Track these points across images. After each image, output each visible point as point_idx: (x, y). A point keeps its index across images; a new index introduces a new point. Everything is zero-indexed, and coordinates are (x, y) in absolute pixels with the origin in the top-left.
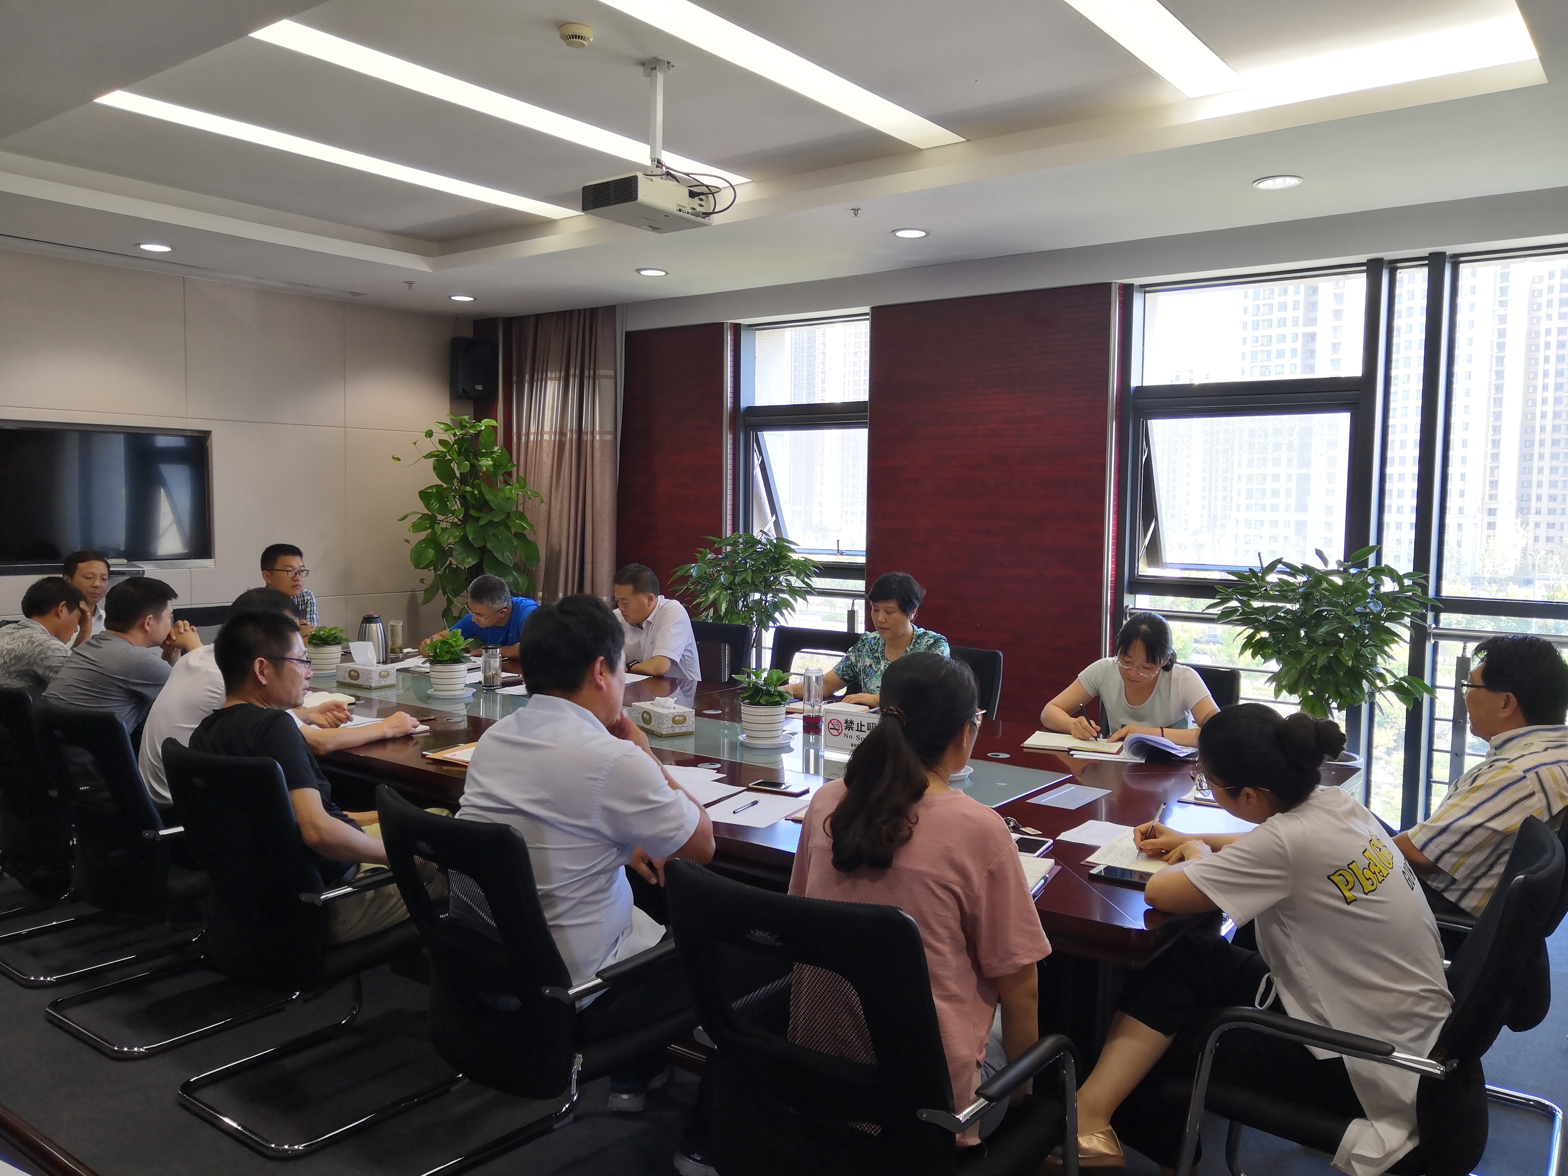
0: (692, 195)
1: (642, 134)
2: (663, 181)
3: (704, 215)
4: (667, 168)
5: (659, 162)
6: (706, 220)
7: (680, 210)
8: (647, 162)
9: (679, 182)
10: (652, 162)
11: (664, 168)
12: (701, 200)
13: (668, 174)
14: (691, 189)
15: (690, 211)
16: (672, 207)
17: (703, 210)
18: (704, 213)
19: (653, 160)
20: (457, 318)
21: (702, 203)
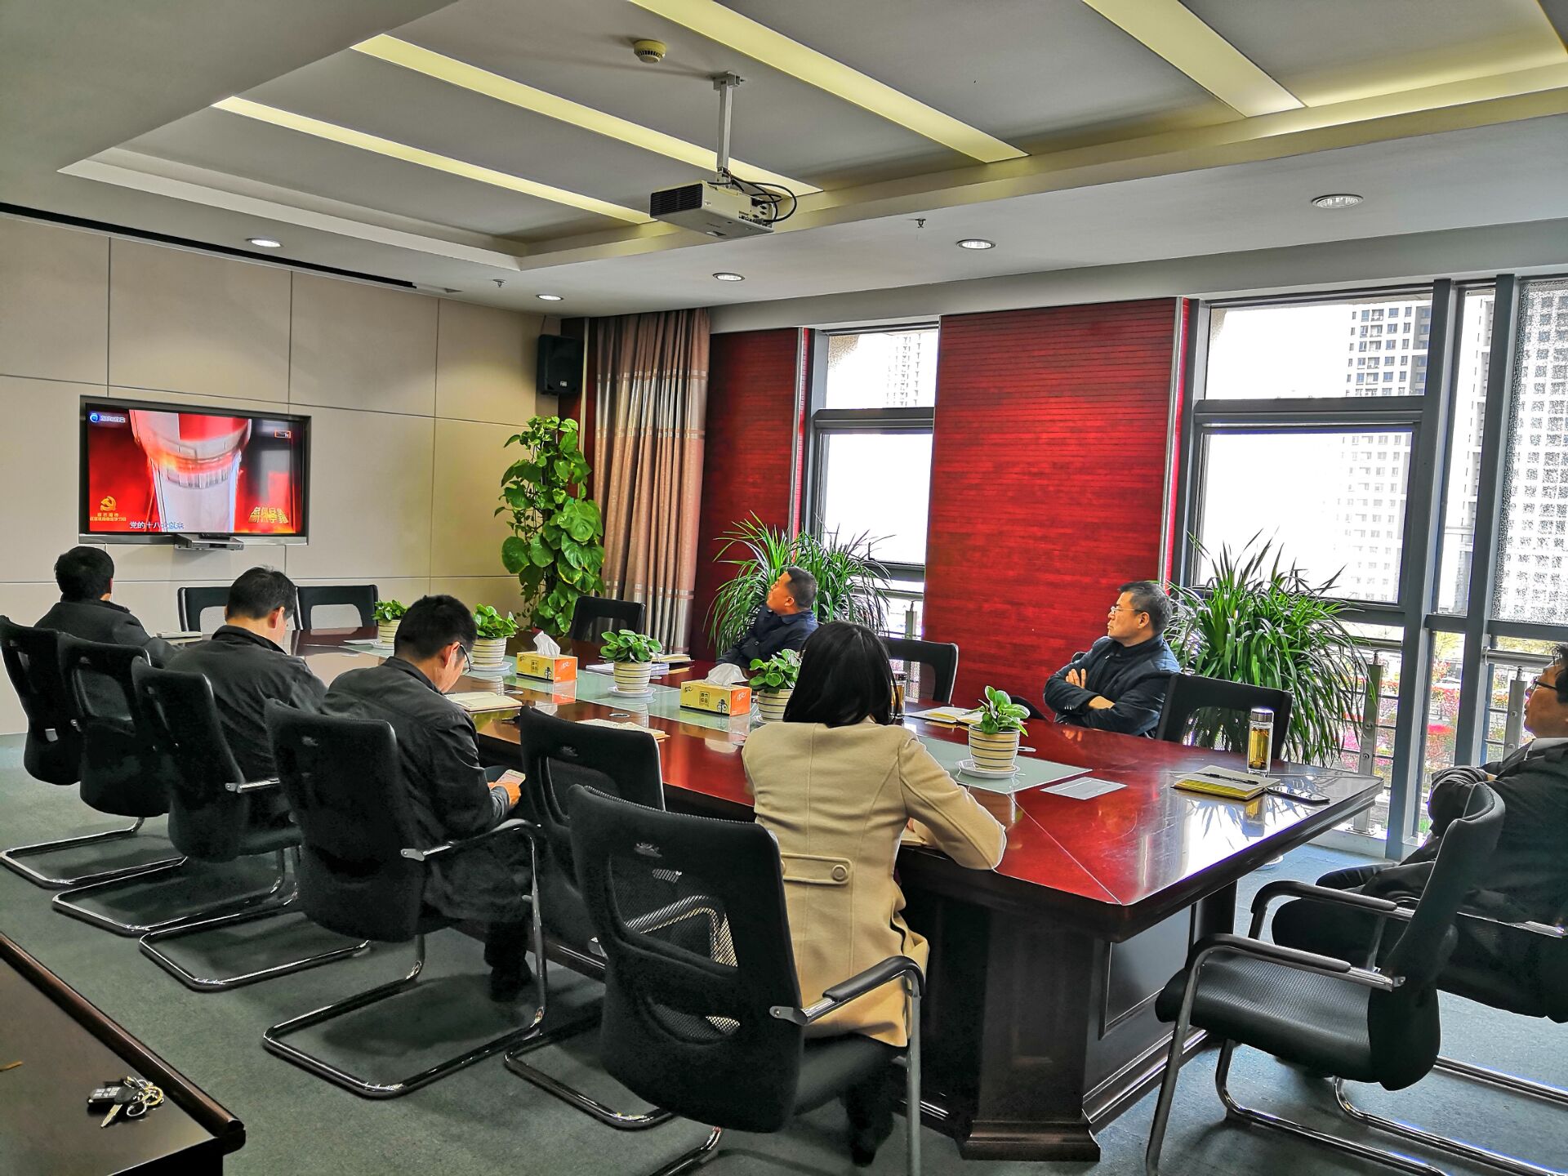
0: (755, 203)
1: (710, 142)
2: (729, 189)
3: (766, 223)
4: (732, 177)
5: (725, 171)
6: (768, 228)
7: (743, 218)
9: (743, 190)
10: (718, 169)
11: (730, 177)
12: (764, 208)
13: (733, 182)
14: (754, 197)
15: (753, 218)
16: (736, 216)
17: (764, 217)
18: (765, 221)
20: (544, 315)
21: (764, 211)
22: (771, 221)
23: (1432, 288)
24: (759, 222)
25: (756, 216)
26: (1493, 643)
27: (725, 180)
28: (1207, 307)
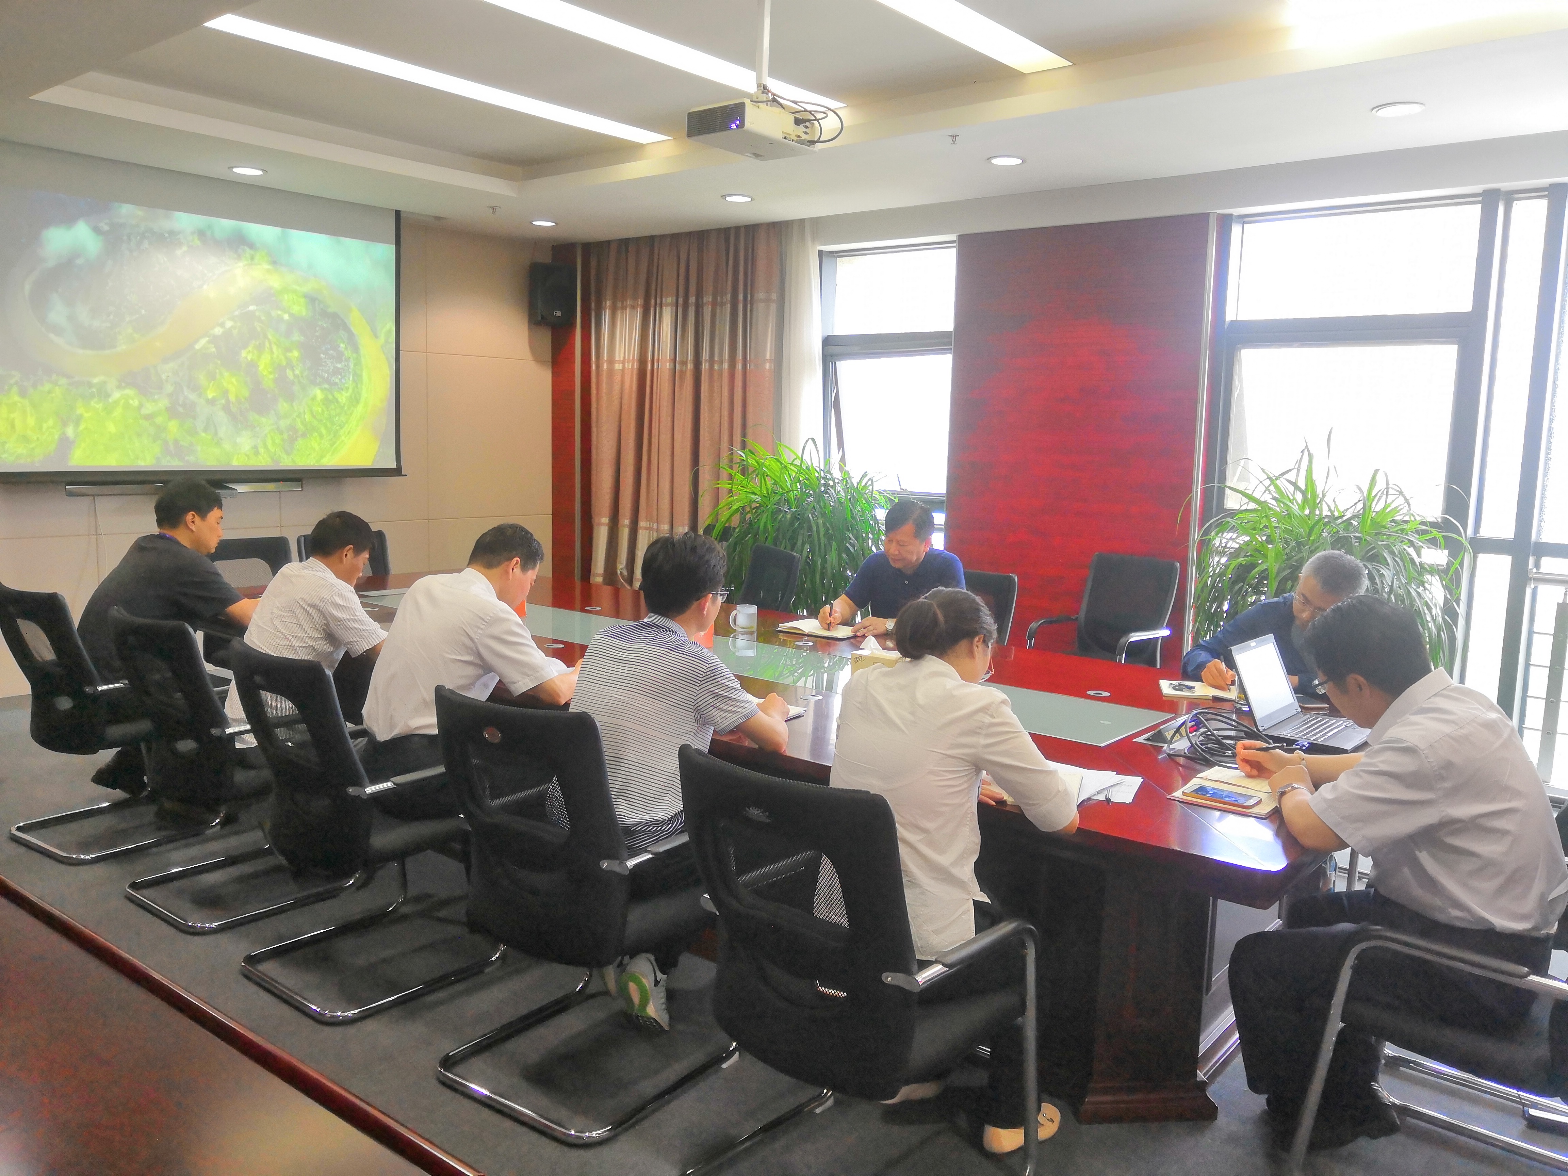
0: (798, 122)
1: (748, 59)
2: (769, 108)
3: (809, 144)
4: (773, 94)
5: (765, 87)
6: (810, 148)
7: (785, 138)
8: (751, 88)
9: (784, 108)
10: (758, 87)
11: (770, 94)
12: (807, 127)
13: (774, 100)
14: (797, 115)
15: (796, 139)
16: (778, 135)
17: (808, 138)
18: (808, 141)
19: (759, 86)
20: (537, 243)
21: (807, 130)
22: (812, 142)
23: (1480, 199)
24: (802, 142)
25: (799, 137)
26: (1537, 565)
27: (764, 97)
28: (1240, 223)
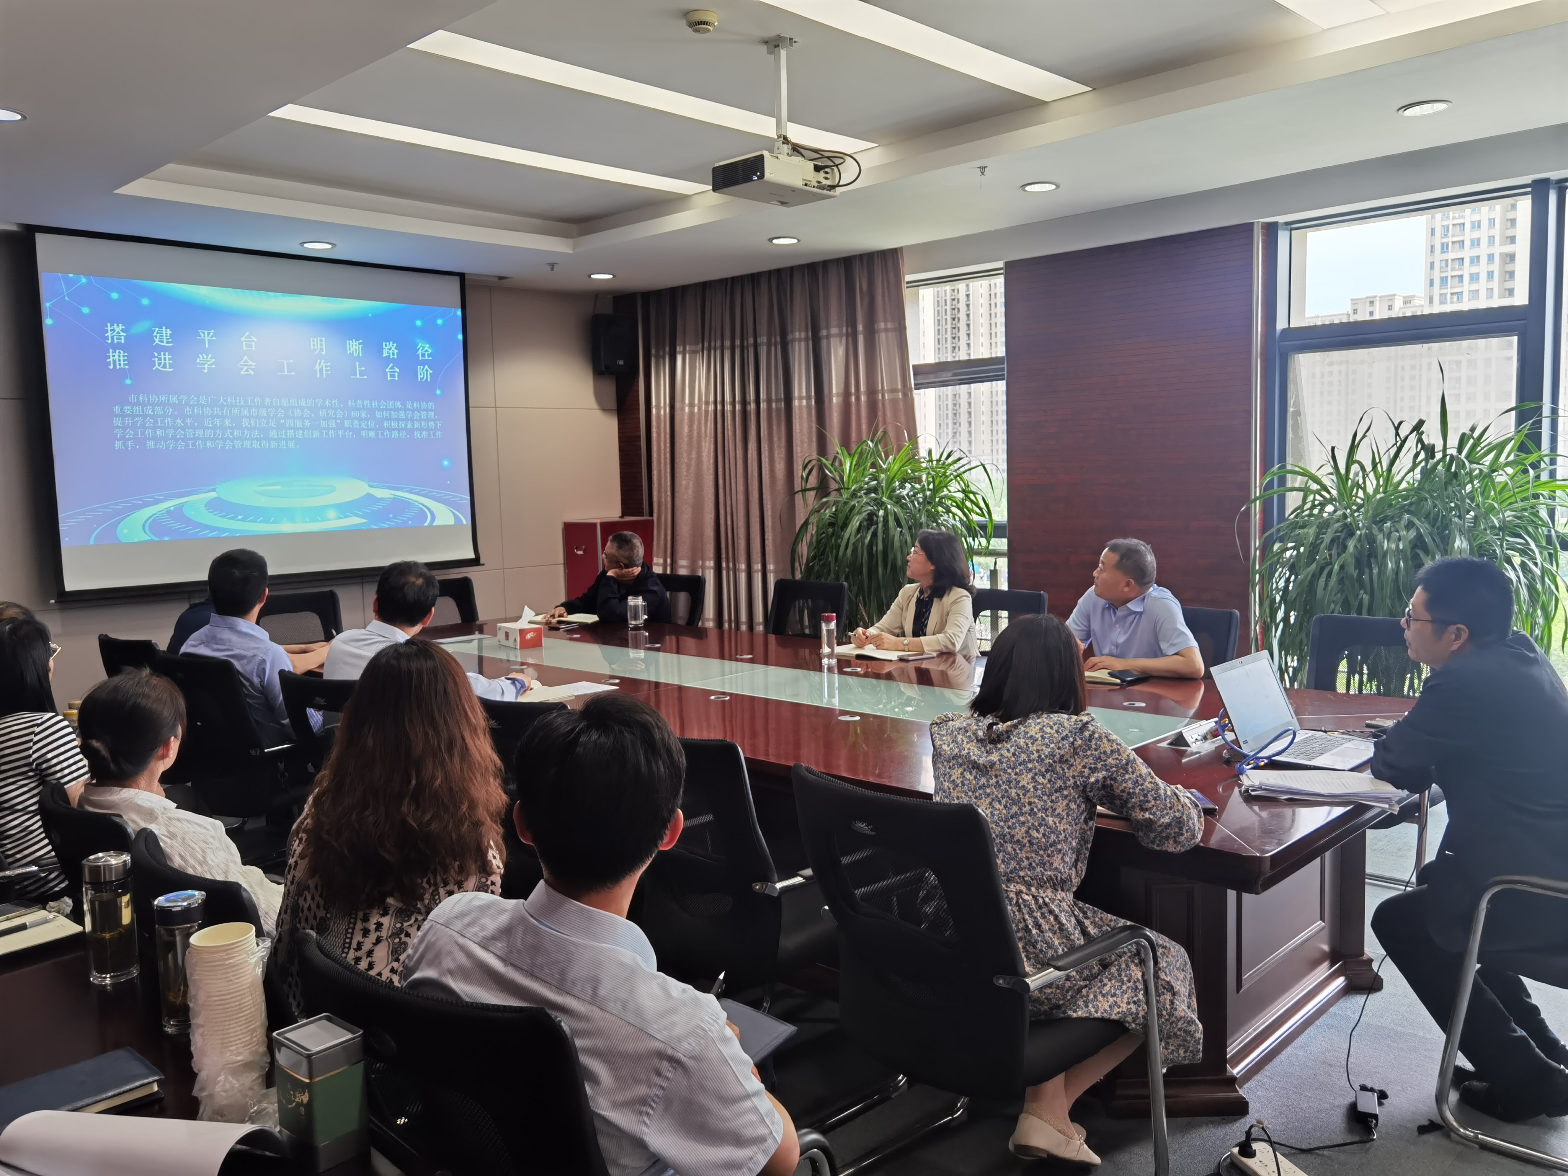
0: (817, 169)
1: (769, 108)
2: (789, 158)
3: (829, 188)
4: (793, 144)
5: (785, 138)
6: (831, 193)
7: (806, 185)
9: (804, 156)
10: (778, 136)
11: (790, 144)
12: (827, 173)
13: (794, 149)
14: (817, 163)
15: (816, 184)
16: (799, 183)
17: (828, 183)
20: (597, 295)
21: (827, 176)
22: (832, 187)
23: (1530, 189)
24: (822, 187)
25: (819, 182)
27: (786, 148)
28: (1288, 229)
